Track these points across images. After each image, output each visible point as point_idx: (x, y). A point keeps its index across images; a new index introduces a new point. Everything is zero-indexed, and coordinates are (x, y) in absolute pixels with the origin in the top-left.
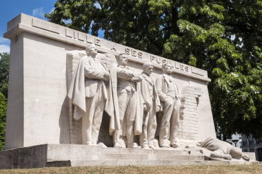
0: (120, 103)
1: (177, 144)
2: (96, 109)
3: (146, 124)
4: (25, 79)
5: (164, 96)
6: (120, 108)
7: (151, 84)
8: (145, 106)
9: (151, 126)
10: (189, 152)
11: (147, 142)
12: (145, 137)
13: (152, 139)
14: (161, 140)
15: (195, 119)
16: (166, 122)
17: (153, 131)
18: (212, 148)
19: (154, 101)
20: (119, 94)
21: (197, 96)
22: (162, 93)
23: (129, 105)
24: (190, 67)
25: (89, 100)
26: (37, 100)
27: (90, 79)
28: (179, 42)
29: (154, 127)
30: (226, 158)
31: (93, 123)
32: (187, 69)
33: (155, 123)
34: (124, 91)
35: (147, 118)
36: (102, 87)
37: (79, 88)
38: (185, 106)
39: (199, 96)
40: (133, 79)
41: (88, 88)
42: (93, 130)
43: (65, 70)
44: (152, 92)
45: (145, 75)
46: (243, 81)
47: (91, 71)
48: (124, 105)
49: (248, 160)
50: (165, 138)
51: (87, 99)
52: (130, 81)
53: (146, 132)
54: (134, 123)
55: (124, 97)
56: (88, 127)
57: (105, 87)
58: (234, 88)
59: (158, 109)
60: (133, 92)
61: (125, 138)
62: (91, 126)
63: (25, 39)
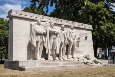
0: (50, 42)
1: (75, 57)
2: (40, 45)
3: (61, 50)
4: (14, 35)
5: (69, 38)
6: (50, 44)
7: (63, 34)
8: (61, 43)
9: (64, 51)
10: (79, 61)
11: (62, 57)
12: (61, 55)
13: (64, 55)
14: (68, 56)
15: (84, 46)
16: (70, 49)
17: (64, 52)
18: (88, 59)
19: (65, 41)
20: (50, 39)
21: (86, 37)
22: (69, 37)
23: (54, 43)
24: (84, 24)
25: (37, 42)
26: (18, 42)
27: (38, 34)
28: (85, 10)
29: (65, 51)
30: (92, 64)
31: (39, 50)
32: (82, 25)
33: (65, 49)
34: (52, 38)
35: (62, 48)
36: (43, 37)
37: (34, 38)
38: (80, 41)
39: (87, 36)
40: (56, 33)
41: (37, 38)
42: (39, 53)
43: (29, 30)
44: (64, 37)
45: (61, 30)
46: (112, 27)
47: (38, 31)
48: (52, 43)
49: (102, 64)
50: (69, 55)
51: (36, 42)
52: (54, 34)
53: (61, 53)
54: (56, 50)
55: (52, 40)
56: (37, 52)
57: (44, 37)
58: (108, 30)
59: (66, 44)
60: (55, 38)
61: (52, 55)
62: (38, 52)
63: (13, 19)
